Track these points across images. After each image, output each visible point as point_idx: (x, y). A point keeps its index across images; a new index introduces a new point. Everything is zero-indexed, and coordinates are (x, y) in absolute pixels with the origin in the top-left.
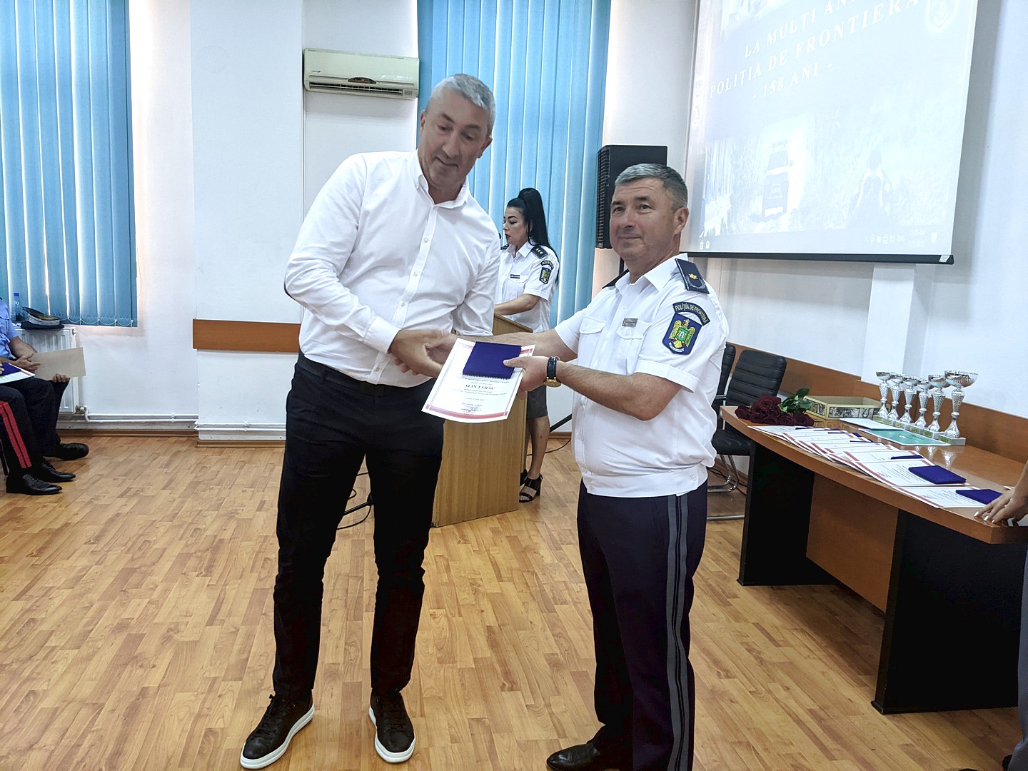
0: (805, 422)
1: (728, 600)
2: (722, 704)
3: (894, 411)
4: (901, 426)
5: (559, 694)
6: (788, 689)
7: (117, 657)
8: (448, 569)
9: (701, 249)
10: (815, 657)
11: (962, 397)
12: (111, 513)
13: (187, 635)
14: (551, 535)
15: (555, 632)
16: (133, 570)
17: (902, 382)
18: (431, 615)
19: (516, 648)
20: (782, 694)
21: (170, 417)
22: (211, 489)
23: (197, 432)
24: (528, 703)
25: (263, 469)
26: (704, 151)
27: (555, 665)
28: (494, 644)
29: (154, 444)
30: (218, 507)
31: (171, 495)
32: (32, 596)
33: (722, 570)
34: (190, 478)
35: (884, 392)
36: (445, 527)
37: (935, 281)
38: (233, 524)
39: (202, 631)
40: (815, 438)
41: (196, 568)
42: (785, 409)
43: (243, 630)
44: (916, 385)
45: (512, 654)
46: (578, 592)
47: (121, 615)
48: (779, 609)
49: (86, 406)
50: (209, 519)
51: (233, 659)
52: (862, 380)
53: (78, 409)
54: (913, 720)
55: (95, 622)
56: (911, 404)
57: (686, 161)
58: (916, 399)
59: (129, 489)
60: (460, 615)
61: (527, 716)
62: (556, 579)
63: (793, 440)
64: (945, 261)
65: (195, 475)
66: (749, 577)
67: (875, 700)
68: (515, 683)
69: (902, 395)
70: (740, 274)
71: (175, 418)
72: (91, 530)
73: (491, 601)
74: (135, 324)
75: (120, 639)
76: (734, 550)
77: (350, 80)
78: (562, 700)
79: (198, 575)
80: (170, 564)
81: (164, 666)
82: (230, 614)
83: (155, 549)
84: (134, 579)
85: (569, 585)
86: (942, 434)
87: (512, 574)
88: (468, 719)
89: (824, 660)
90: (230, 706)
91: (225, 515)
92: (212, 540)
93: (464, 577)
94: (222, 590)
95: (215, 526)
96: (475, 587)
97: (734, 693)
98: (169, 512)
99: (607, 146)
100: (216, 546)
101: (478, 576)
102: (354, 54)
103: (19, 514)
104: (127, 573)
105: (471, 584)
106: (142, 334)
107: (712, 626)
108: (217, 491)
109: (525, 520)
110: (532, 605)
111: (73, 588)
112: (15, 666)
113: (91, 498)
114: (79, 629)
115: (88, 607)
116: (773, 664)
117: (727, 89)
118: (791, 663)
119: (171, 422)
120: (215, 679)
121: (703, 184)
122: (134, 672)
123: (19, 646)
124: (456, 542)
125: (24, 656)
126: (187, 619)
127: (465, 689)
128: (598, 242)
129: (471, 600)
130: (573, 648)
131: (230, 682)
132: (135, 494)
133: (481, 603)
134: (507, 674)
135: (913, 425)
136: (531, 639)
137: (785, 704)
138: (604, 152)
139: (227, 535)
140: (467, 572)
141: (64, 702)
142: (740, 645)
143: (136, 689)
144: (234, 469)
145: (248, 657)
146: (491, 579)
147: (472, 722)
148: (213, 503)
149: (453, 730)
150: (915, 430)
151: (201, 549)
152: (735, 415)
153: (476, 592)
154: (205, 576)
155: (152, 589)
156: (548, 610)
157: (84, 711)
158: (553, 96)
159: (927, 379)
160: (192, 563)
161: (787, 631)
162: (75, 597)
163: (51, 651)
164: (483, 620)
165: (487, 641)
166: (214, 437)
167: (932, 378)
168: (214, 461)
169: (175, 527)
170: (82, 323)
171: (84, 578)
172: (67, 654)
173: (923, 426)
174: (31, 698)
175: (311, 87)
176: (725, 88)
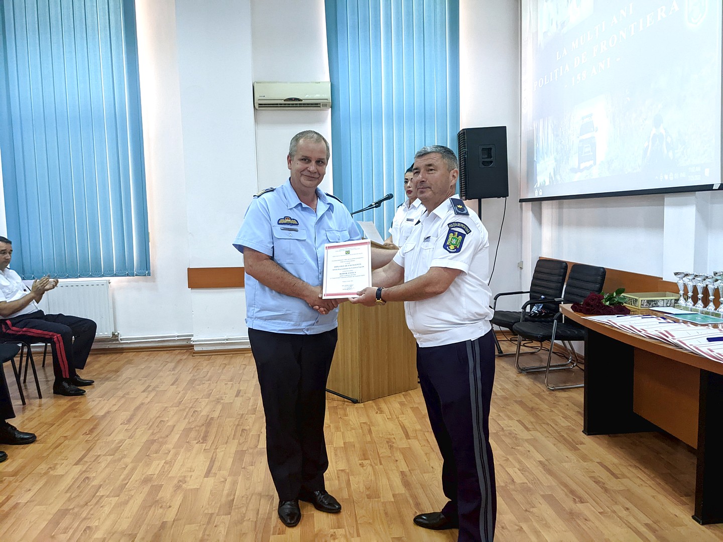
0: (624, 311)
1: (577, 446)
2: (579, 522)
3: (690, 300)
4: (697, 311)
6: (628, 509)
7: (144, 501)
8: (370, 431)
9: (536, 196)
10: (647, 485)
12: (138, 403)
13: (192, 484)
16: (153, 442)
17: (694, 279)
18: (360, 464)
19: (423, 486)
20: (624, 513)
21: (175, 337)
22: (204, 383)
23: (193, 346)
25: (238, 368)
26: (533, 127)
28: (407, 484)
29: (165, 356)
30: (209, 395)
31: (177, 389)
32: (87, 462)
33: (569, 424)
34: (189, 377)
35: (681, 287)
36: (366, 403)
37: (711, 203)
38: (219, 407)
39: (201, 481)
40: (632, 322)
41: (196, 438)
42: (608, 303)
43: (229, 479)
44: (705, 280)
45: (420, 491)
47: (146, 473)
48: (615, 451)
49: (119, 332)
50: (203, 404)
51: (224, 500)
52: (664, 280)
53: (113, 334)
55: (129, 478)
56: (702, 294)
57: (521, 136)
58: (706, 290)
59: (149, 386)
60: (381, 464)
63: (616, 324)
64: (717, 188)
65: (192, 375)
66: (591, 429)
67: (695, 515)
69: (695, 289)
70: (565, 211)
71: (178, 336)
72: (124, 415)
73: (402, 453)
74: (149, 274)
75: (147, 489)
76: (579, 410)
77: (285, 100)
79: (197, 443)
80: (178, 436)
81: (177, 507)
82: (220, 470)
83: (168, 426)
84: (154, 447)
87: (416, 434)
88: (391, 538)
89: (653, 487)
90: (223, 532)
91: (214, 401)
92: (205, 419)
93: (382, 437)
94: (214, 452)
95: (207, 409)
96: (390, 444)
97: (587, 513)
98: (176, 401)
99: (463, 130)
100: (209, 422)
101: (392, 436)
102: (286, 83)
103: (77, 407)
104: (149, 443)
105: (387, 442)
106: (154, 280)
107: (566, 465)
108: (206, 386)
110: (433, 455)
111: (114, 455)
112: (76, 510)
113: (124, 393)
114: (119, 482)
115: (124, 468)
116: (615, 491)
117: (546, 83)
118: (628, 490)
119: (175, 340)
120: (212, 514)
121: (534, 150)
122: (156, 511)
123: (78, 496)
124: (374, 413)
125: (82, 503)
126: (190, 474)
127: (388, 516)
129: (388, 453)
131: (223, 516)
132: (153, 390)
133: (395, 455)
134: (418, 505)
135: (705, 309)
136: (433, 479)
137: (627, 521)
138: (461, 134)
139: (216, 415)
140: (384, 433)
141: (110, 533)
142: (589, 479)
143: (158, 523)
144: (218, 370)
145: (234, 498)
146: (401, 438)
147: (394, 539)
148: (205, 393)
150: (707, 313)
151: (199, 424)
152: (571, 310)
153: (391, 447)
154: (202, 443)
155: (167, 453)
157: (123, 540)
159: (713, 275)
160: (193, 434)
161: (623, 467)
162: (115, 461)
163: (100, 499)
164: (397, 467)
165: (402, 482)
166: (205, 348)
167: (717, 273)
168: (205, 364)
169: (181, 410)
170: (116, 275)
171: (121, 448)
172: (111, 500)
173: (713, 309)
174: (88, 531)
175: (259, 107)
176: (544, 82)
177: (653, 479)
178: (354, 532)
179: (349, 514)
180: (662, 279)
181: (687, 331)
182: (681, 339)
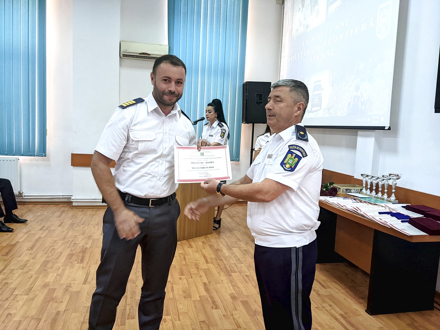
3: (368, 190)
4: (372, 196)
5: (236, 310)
6: (331, 306)
7: (45, 298)
8: (185, 259)
10: (341, 292)
11: (396, 184)
12: (37, 237)
13: (74, 288)
14: (227, 244)
15: (233, 284)
16: (48, 262)
17: (371, 178)
18: (179, 278)
19: (216, 291)
20: (328, 308)
21: (60, 196)
22: (80, 226)
23: (72, 202)
24: (223, 314)
27: (234, 298)
28: (207, 290)
29: (53, 208)
30: (83, 234)
31: (63, 229)
32: (5, 273)
34: (70, 222)
35: (364, 183)
36: (182, 241)
37: (383, 137)
38: (91, 241)
39: (81, 286)
40: (338, 201)
41: (76, 260)
42: (324, 189)
44: (377, 179)
45: (215, 294)
46: (241, 267)
47: (45, 281)
48: (324, 273)
49: (23, 191)
50: (80, 239)
52: (355, 177)
53: (19, 193)
54: (383, 317)
55: (34, 283)
56: (375, 187)
58: (377, 185)
59: (44, 227)
60: (192, 278)
61: (224, 319)
62: (231, 262)
63: (330, 202)
64: (387, 129)
65: (72, 220)
67: (367, 310)
68: (217, 306)
69: (372, 183)
71: (62, 196)
72: (29, 244)
73: (204, 272)
74: (45, 156)
75: (46, 291)
77: (140, 54)
78: (238, 312)
79: (77, 263)
80: (65, 258)
81: (66, 303)
83: (58, 252)
84: (50, 265)
85: (237, 265)
86: (389, 199)
87: (212, 260)
88: (199, 321)
89: (345, 294)
91: (87, 237)
92: (82, 248)
93: (192, 262)
94: (88, 269)
95: (83, 242)
96: (197, 267)
98: (62, 237)
99: (246, 82)
100: (84, 251)
101: (198, 262)
102: (141, 43)
104: (46, 263)
105: (195, 265)
106: (48, 160)
108: (82, 227)
109: (216, 238)
110: (222, 273)
111: (23, 269)
113: (27, 231)
114: (27, 287)
115: (30, 277)
116: (324, 296)
117: (295, 59)
118: (331, 295)
119: (60, 198)
122: (53, 305)
123: (1, 294)
124: (187, 248)
125: (4, 299)
126: (74, 282)
127: (197, 309)
128: (243, 121)
129: (196, 272)
130: (241, 291)
132: (47, 229)
133: (200, 273)
134: (214, 302)
135: (377, 195)
136: (223, 287)
137: (330, 312)
138: (245, 84)
139: (88, 246)
140: (193, 260)
141: (24, 317)
143: (55, 312)
144: (89, 218)
146: (203, 263)
147: (200, 322)
148: (81, 232)
149: (193, 326)
150: (377, 198)
151: (78, 251)
153: (198, 268)
154: (80, 263)
155: (58, 269)
156: (229, 275)
157: (33, 322)
158: (224, 61)
159: (382, 177)
160: (74, 258)
161: (328, 282)
162: (24, 273)
163: (16, 296)
164: (201, 280)
165: (204, 288)
166: (80, 204)
167: (384, 176)
168: (80, 214)
169: (66, 243)
170: (22, 155)
171: (27, 265)
172: (23, 297)
173: (381, 196)
174: (9, 316)
175: (123, 56)
176: (294, 58)
177: (344, 289)
178: (176, 318)
179: (174, 307)
180: (354, 177)
181: (368, 208)
182: (365, 212)
